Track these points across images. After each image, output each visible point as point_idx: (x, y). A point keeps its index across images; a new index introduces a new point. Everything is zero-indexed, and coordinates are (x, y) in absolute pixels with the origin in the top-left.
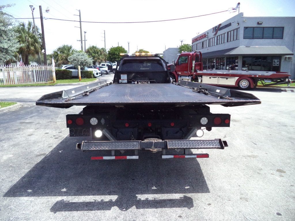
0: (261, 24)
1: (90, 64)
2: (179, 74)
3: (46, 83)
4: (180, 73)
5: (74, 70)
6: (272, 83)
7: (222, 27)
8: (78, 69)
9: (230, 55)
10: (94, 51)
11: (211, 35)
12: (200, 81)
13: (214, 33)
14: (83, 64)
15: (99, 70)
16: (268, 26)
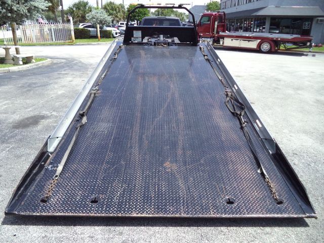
1: (109, 23)
3: (65, 43)
4: (202, 34)
5: (93, 29)
6: (294, 46)
8: (97, 28)
10: (112, 7)
12: (221, 43)
14: (102, 23)
15: (118, 29)
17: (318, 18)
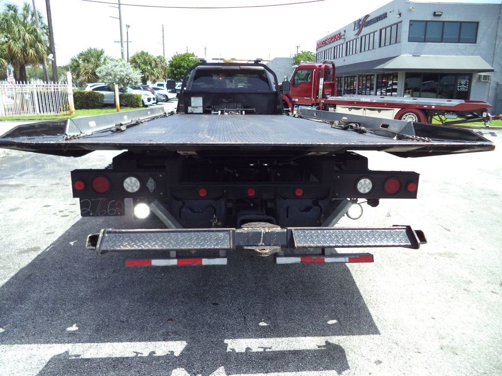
0: (440, 15)
1: (136, 83)
2: (295, 102)
3: (57, 116)
4: (297, 100)
5: (108, 93)
6: (459, 119)
7: (370, 21)
8: (114, 91)
9: (384, 70)
10: (145, 60)
11: (351, 35)
13: (356, 31)
14: (124, 82)
15: (153, 93)
16: (451, 20)
17: (480, 74)
